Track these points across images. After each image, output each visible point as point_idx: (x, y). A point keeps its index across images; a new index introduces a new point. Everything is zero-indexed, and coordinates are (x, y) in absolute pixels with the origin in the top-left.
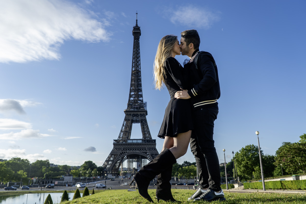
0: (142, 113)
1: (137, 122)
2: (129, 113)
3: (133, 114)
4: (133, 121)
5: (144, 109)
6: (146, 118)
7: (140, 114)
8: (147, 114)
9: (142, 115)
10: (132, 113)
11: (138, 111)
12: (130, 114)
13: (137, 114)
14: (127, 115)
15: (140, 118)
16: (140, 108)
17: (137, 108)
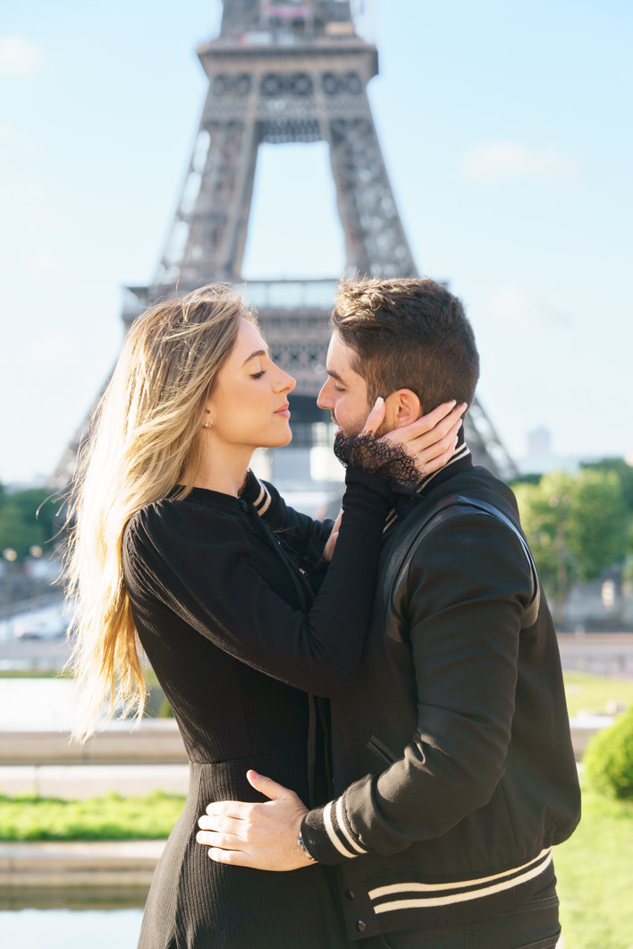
0: (339, 66)
1: (297, 131)
2: (233, 69)
3: (271, 77)
4: (265, 131)
5: (354, 36)
6: (366, 106)
7: (327, 76)
8: (374, 70)
9: (336, 84)
10: (259, 69)
11: (311, 53)
12: (245, 77)
13: (302, 76)
14: (223, 85)
15: (320, 107)
16: (319, 24)
17: (298, 24)
